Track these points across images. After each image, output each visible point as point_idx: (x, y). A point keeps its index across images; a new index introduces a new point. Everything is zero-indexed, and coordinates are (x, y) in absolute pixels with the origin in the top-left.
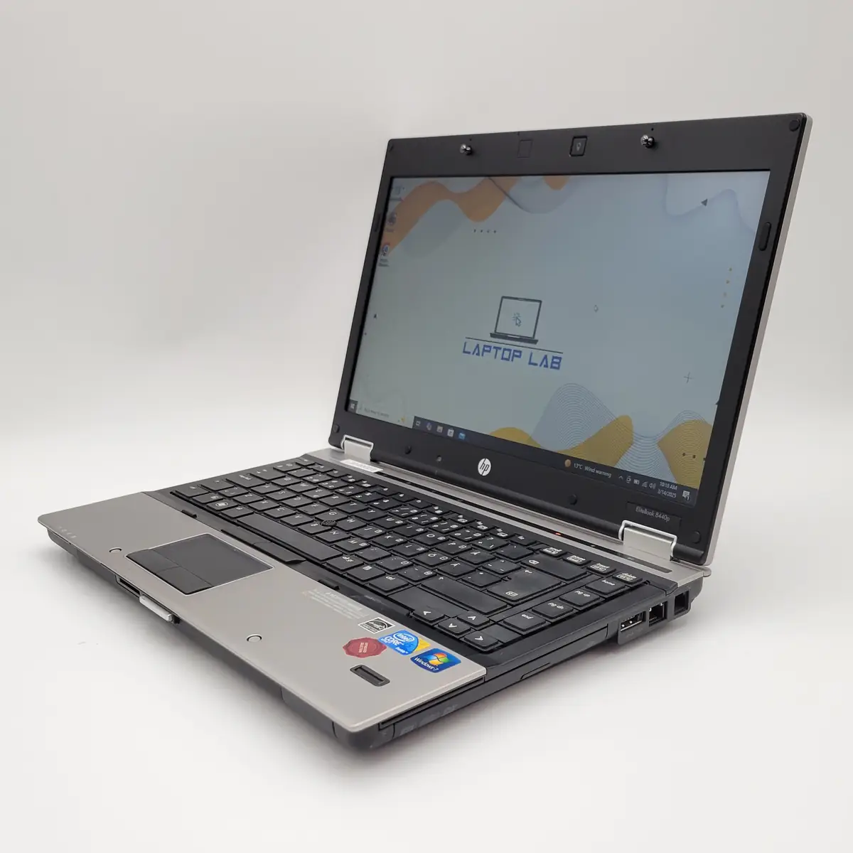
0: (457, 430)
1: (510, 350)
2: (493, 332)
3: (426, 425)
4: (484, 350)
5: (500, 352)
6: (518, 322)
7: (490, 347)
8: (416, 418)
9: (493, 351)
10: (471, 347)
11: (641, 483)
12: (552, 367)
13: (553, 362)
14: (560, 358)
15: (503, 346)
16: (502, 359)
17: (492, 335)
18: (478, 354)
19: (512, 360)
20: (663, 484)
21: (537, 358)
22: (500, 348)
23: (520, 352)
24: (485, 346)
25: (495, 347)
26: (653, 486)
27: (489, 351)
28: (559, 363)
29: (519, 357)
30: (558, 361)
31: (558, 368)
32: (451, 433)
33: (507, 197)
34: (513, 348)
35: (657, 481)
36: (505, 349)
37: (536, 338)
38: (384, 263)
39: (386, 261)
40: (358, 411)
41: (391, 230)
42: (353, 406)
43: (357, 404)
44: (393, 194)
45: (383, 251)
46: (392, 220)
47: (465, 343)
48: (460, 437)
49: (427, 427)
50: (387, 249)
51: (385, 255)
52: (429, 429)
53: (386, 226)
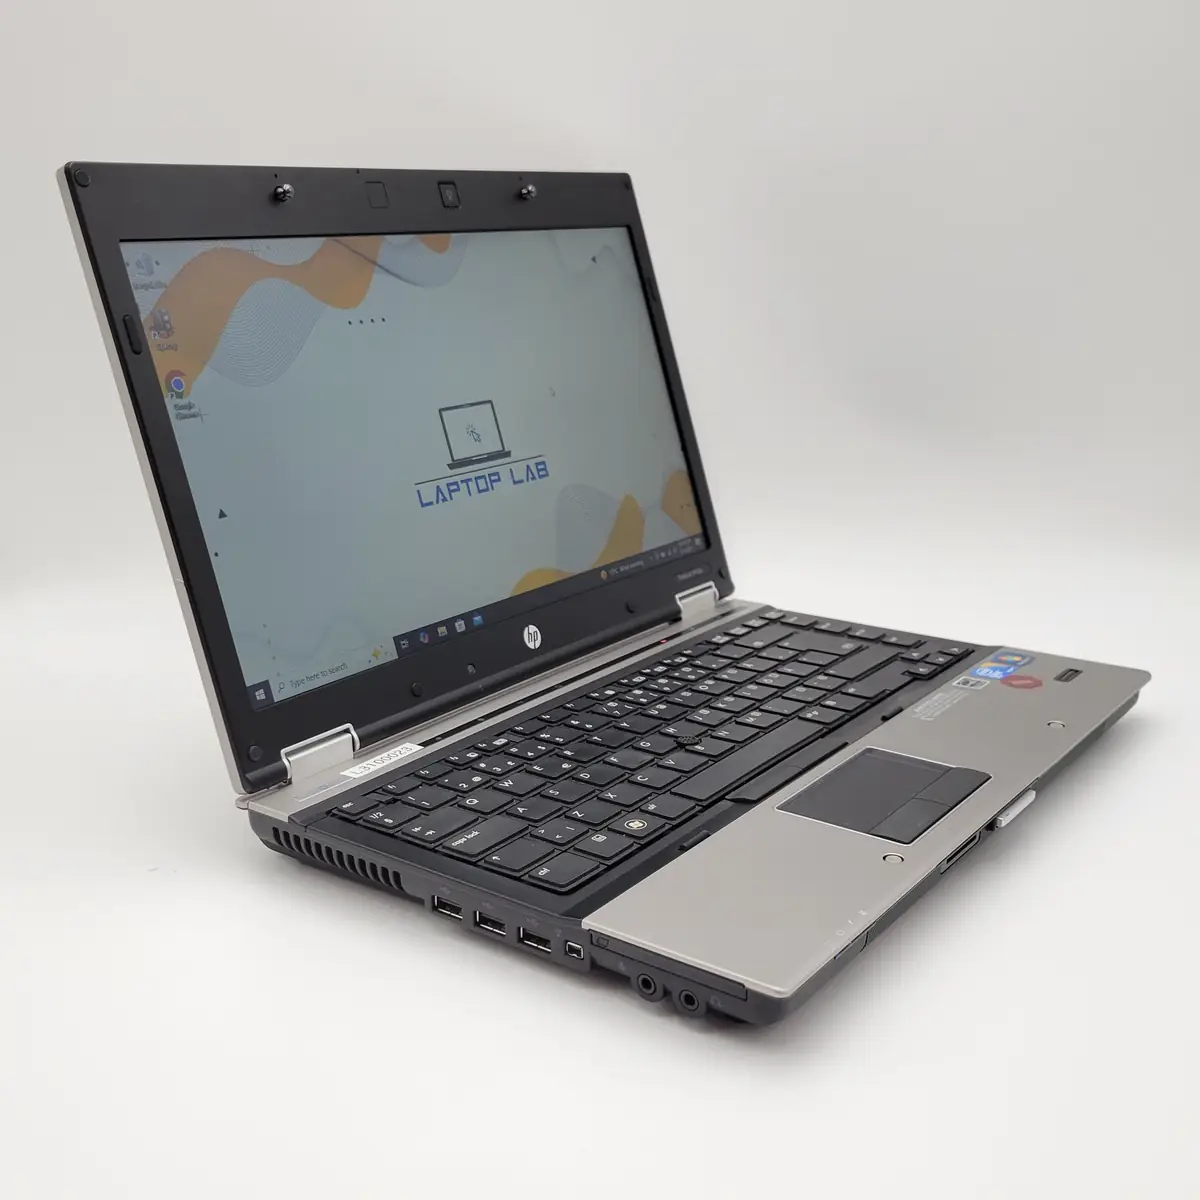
0: (467, 617)
1: (484, 477)
2: (450, 461)
3: (419, 637)
4: (450, 492)
5: (472, 485)
6: (476, 436)
7: (456, 483)
8: (397, 640)
9: (463, 486)
10: (429, 494)
11: (666, 553)
12: (540, 477)
13: (538, 470)
14: (544, 463)
15: (472, 476)
16: (480, 491)
17: (451, 467)
18: (445, 500)
19: (492, 488)
20: (680, 544)
21: (520, 474)
22: (470, 480)
23: (497, 474)
24: (448, 485)
25: (462, 481)
26: (675, 550)
27: (458, 490)
28: (545, 469)
29: (499, 480)
30: (543, 466)
31: (547, 475)
32: (460, 626)
34: (486, 473)
35: (675, 544)
36: (476, 479)
37: (506, 450)
38: (189, 412)
39: (190, 406)
40: (278, 697)
41: (170, 347)
42: (260, 695)
43: (265, 685)
44: (135, 276)
45: (170, 389)
46: (162, 327)
47: (418, 492)
48: (476, 624)
49: (422, 640)
50: (179, 384)
51: (180, 396)
52: (426, 641)
53: (152, 339)
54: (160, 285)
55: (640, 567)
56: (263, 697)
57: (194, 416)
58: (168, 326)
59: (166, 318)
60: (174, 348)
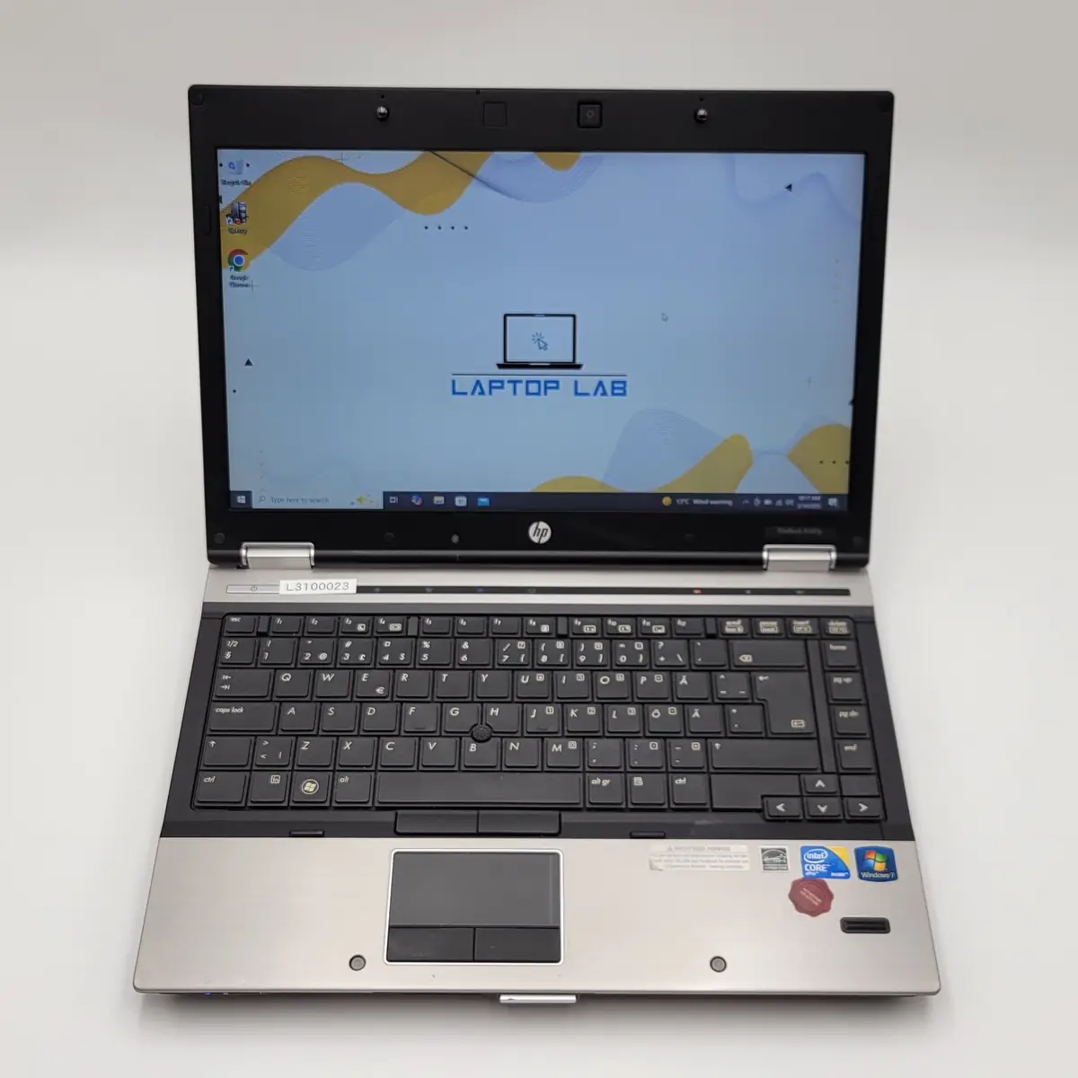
0: (472, 497)
1: (538, 382)
2: (501, 361)
3: (411, 498)
4: (491, 388)
5: (521, 388)
6: (542, 344)
7: (502, 382)
8: (386, 495)
9: (509, 387)
10: (466, 384)
11: (774, 502)
12: (613, 394)
13: (613, 388)
14: (624, 383)
15: (524, 379)
16: (528, 393)
17: (500, 366)
18: (482, 393)
19: (546, 393)
20: (802, 498)
21: (588, 384)
22: (520, 382)
23: (557, 382)
24: (491, 382)
25: (509, 382)
26: (790, 502)
27: (502, 387)
28: (624, 389)
29: (557, 388)
30: (621, 385)
31: (624, 394)
32: (461, 502)
33: (474, 181)
34: (542, 379)
35: (795, 497)
36: (528, 382)
37: (577, 362)
38: (241, 282)
39: (244, 278)
40: (256, 505)
41: (240, 231)
42: (241, 500)
43: (248, 494)
44: (224, 174)
45: (230, 263)
46: (237, 215)
47: (454, 382)
48: (479, 504)
49: (414, 501)
50: (239, 261)
51: (237, 269)
52: (418, 504)
53: (226, 223)
54: (246, 183)
55: (726, 505)
56: (244, 502)
57: (247, 286)
58: (243, 215)
59: (243, 208)
60: (243, 232)
